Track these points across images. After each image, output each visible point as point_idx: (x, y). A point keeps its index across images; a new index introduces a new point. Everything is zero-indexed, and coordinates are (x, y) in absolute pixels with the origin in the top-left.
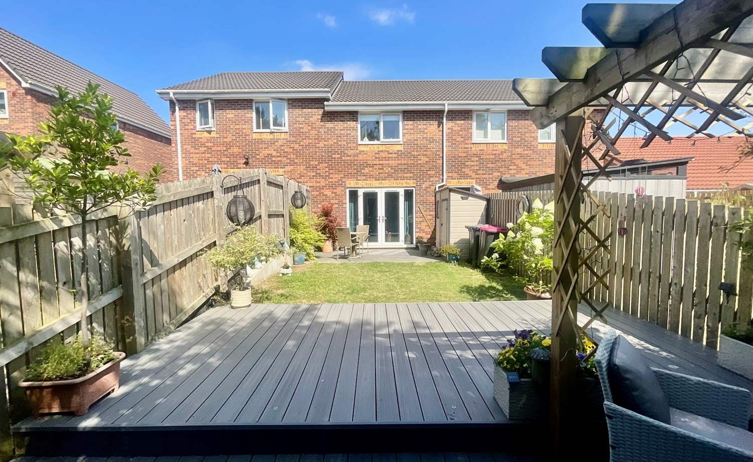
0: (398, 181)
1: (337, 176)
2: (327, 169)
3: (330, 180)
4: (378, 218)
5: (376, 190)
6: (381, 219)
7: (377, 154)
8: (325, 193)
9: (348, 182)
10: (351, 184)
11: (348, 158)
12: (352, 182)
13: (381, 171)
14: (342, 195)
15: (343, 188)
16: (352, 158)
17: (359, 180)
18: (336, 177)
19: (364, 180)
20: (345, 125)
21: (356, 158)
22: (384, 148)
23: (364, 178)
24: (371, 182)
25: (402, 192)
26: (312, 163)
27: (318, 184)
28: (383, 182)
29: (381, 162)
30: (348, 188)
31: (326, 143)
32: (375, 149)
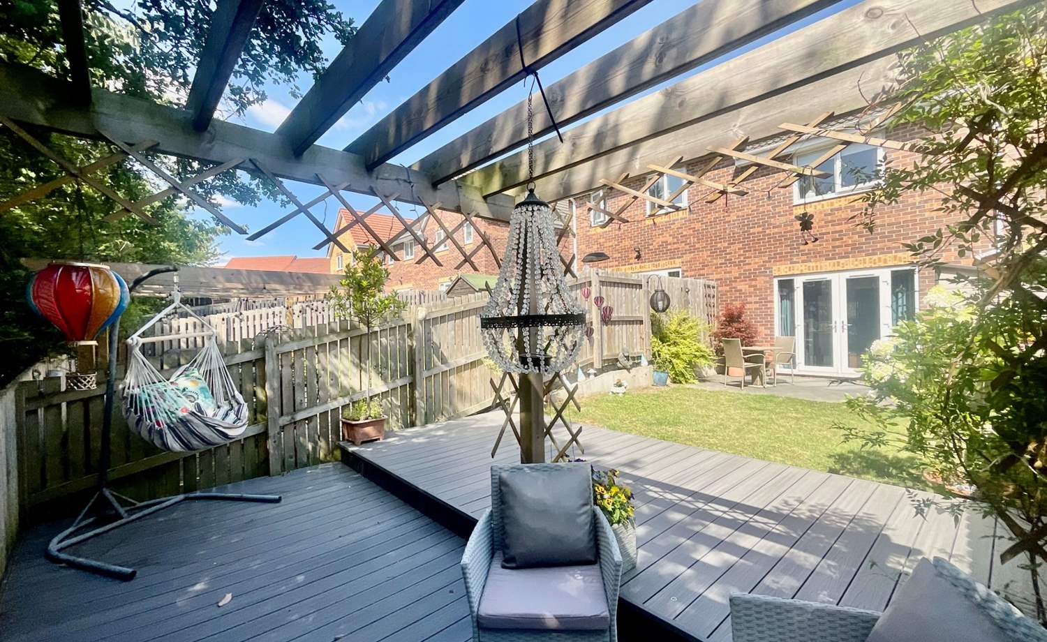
0: (875, 257)
1: (757, 260)
2: (742, 252)
3: (747, 267)
4: (833, 325)
5: (828, 277)
6: (839, 326)
7: (830, 214)
8: (739, 288)
9: (774, 268)
10: (782, 269)
11: (776, 230)
12: (782, 267)
13: (837, 243)
14: (766, 289)
15: (768, 279)
16: (782, 230)
17: (795, 263)
18: (755, 262)
19: (803, 262)
20: (771, 181)
21: (789, 228)
22: (843, 203)
23: (804, 258)
24: (818, 264)
25: (885, 277)
26: (719, 245)
27: (728, 275)
28: (842, 261)
29: (838, 228)
30: (775, 277)
31: (740, 213)
32: (826, 207)
